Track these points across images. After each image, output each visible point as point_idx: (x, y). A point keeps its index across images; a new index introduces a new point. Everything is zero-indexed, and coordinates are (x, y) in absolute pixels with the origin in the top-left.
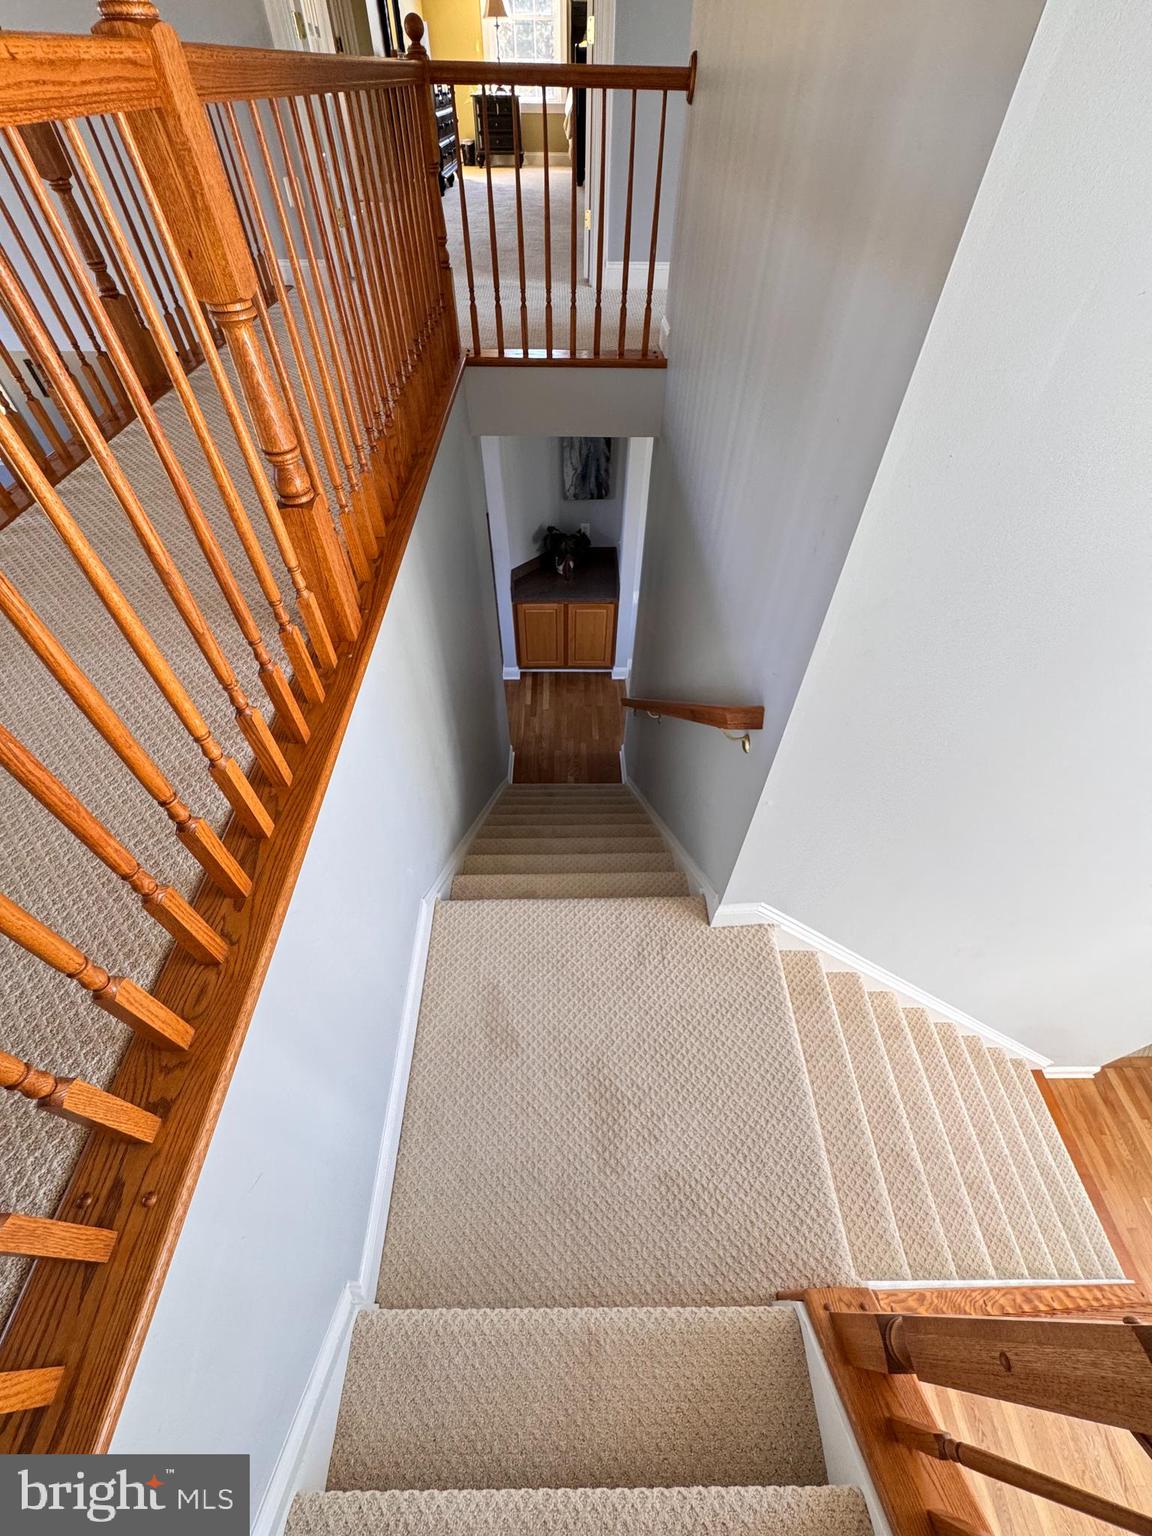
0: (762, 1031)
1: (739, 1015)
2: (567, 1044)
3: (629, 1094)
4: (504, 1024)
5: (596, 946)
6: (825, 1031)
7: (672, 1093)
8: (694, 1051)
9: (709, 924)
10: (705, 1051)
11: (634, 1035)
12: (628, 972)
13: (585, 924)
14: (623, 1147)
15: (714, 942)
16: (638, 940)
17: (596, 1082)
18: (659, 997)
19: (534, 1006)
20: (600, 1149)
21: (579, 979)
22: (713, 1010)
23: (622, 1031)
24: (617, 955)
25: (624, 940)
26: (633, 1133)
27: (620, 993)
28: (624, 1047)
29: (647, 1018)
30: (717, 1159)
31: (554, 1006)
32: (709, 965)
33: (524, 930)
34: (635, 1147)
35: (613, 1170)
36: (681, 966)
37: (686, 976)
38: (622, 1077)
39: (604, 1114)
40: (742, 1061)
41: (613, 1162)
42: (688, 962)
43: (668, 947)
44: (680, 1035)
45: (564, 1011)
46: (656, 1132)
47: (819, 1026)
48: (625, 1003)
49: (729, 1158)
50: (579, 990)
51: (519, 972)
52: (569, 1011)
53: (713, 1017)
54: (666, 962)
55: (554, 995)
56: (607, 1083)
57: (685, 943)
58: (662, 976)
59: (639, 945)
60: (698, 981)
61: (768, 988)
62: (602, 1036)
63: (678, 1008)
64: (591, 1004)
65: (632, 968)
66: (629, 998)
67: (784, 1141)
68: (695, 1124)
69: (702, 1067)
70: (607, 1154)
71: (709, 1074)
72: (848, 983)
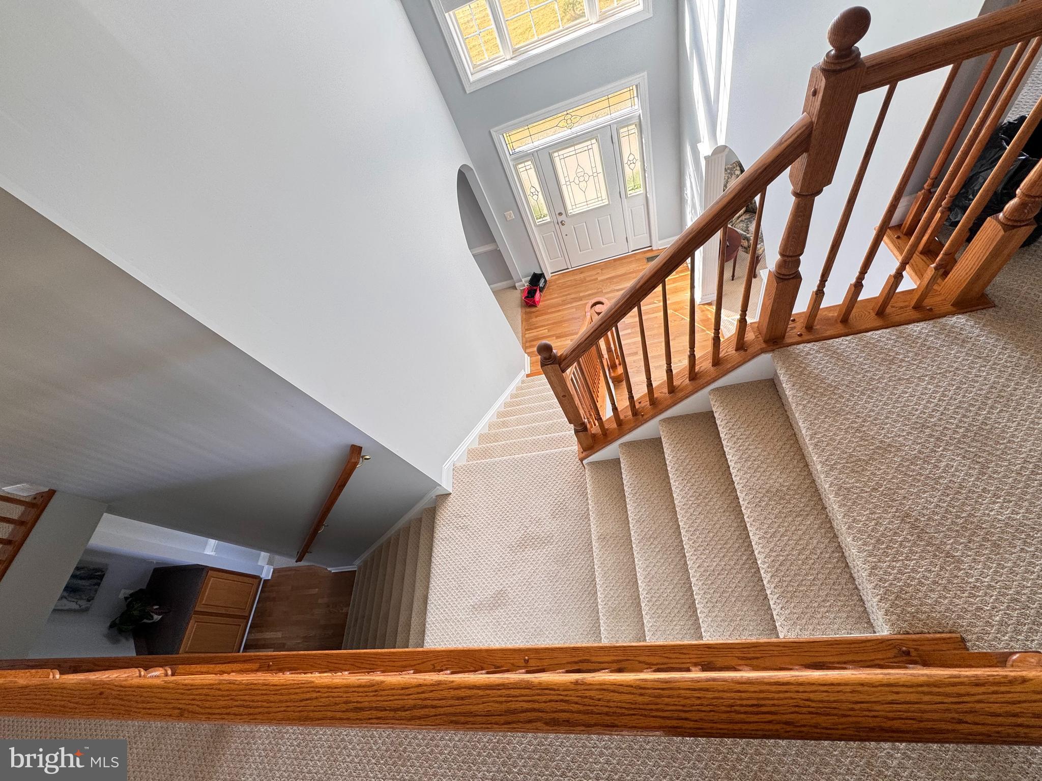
0: (498, 472)
1: (491, 482)
2: (501, 564)
3: (522, 532)
4: (492, 599)
5: (456, 552)
6: (501, 449)
7: (522, 512)
8: (506, 502)
9: (450, 494)
10: (505, 497)
11: (498, 530)
12: (470, 534)
13: (445, 558)
14: (543, 534)
15: (459, 492)
16: (455, 529)
17: (518, 548)
18: (482, 518)
19: (484, 583)
20: (544, 545)
21: (472, 560)
22: (489, 493)
23: (496, 536)
24: (461, 540)
25: (455, 537)
26: (538, 529)
27: (480, 538)
28: (503, 535)
29: (491, 524)
30: (546, 493)
31: (484, 572)
32: (470, 494)
33: (445, 593)
34: (543, 529)
35: (551, 538)
36: (469, 508)
37: (474, 505)
38: (516, 535)
39: (531, 543)
40: (510, 481)
41: (548, 539)
42: (467, 504)
43: (460, 514)
44: (499, 509)
45: (486, 566)
46: (537, 519)
47: (499, 451)
48: (484, 535)
49: (545, 489)
50: (477, 559)
51: (467, 594)
52: (487, 564)
53: (492, 493)
54: (467, 515)
55: (479, 573)
56: (518, 543)
57: (458, 505)
58: (473, 517)
59: (458, 529)
60: (476, 500)
61: (481, 468)
62: (498, 546)
63: (487, 509)
64: (484, 552)
65: (468, 532)
66: (482, 533)
67: (539, 467)
68: (534, 502)
69: (512, 499)
70: (546, 541)
71: (515, 496)
72: (482, 438)
